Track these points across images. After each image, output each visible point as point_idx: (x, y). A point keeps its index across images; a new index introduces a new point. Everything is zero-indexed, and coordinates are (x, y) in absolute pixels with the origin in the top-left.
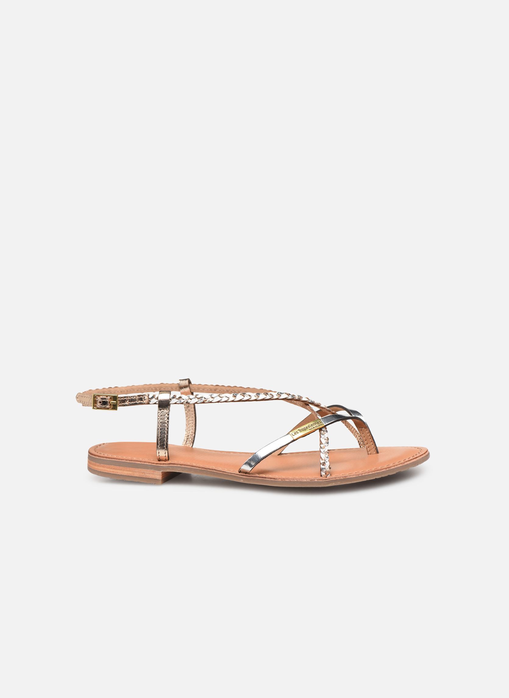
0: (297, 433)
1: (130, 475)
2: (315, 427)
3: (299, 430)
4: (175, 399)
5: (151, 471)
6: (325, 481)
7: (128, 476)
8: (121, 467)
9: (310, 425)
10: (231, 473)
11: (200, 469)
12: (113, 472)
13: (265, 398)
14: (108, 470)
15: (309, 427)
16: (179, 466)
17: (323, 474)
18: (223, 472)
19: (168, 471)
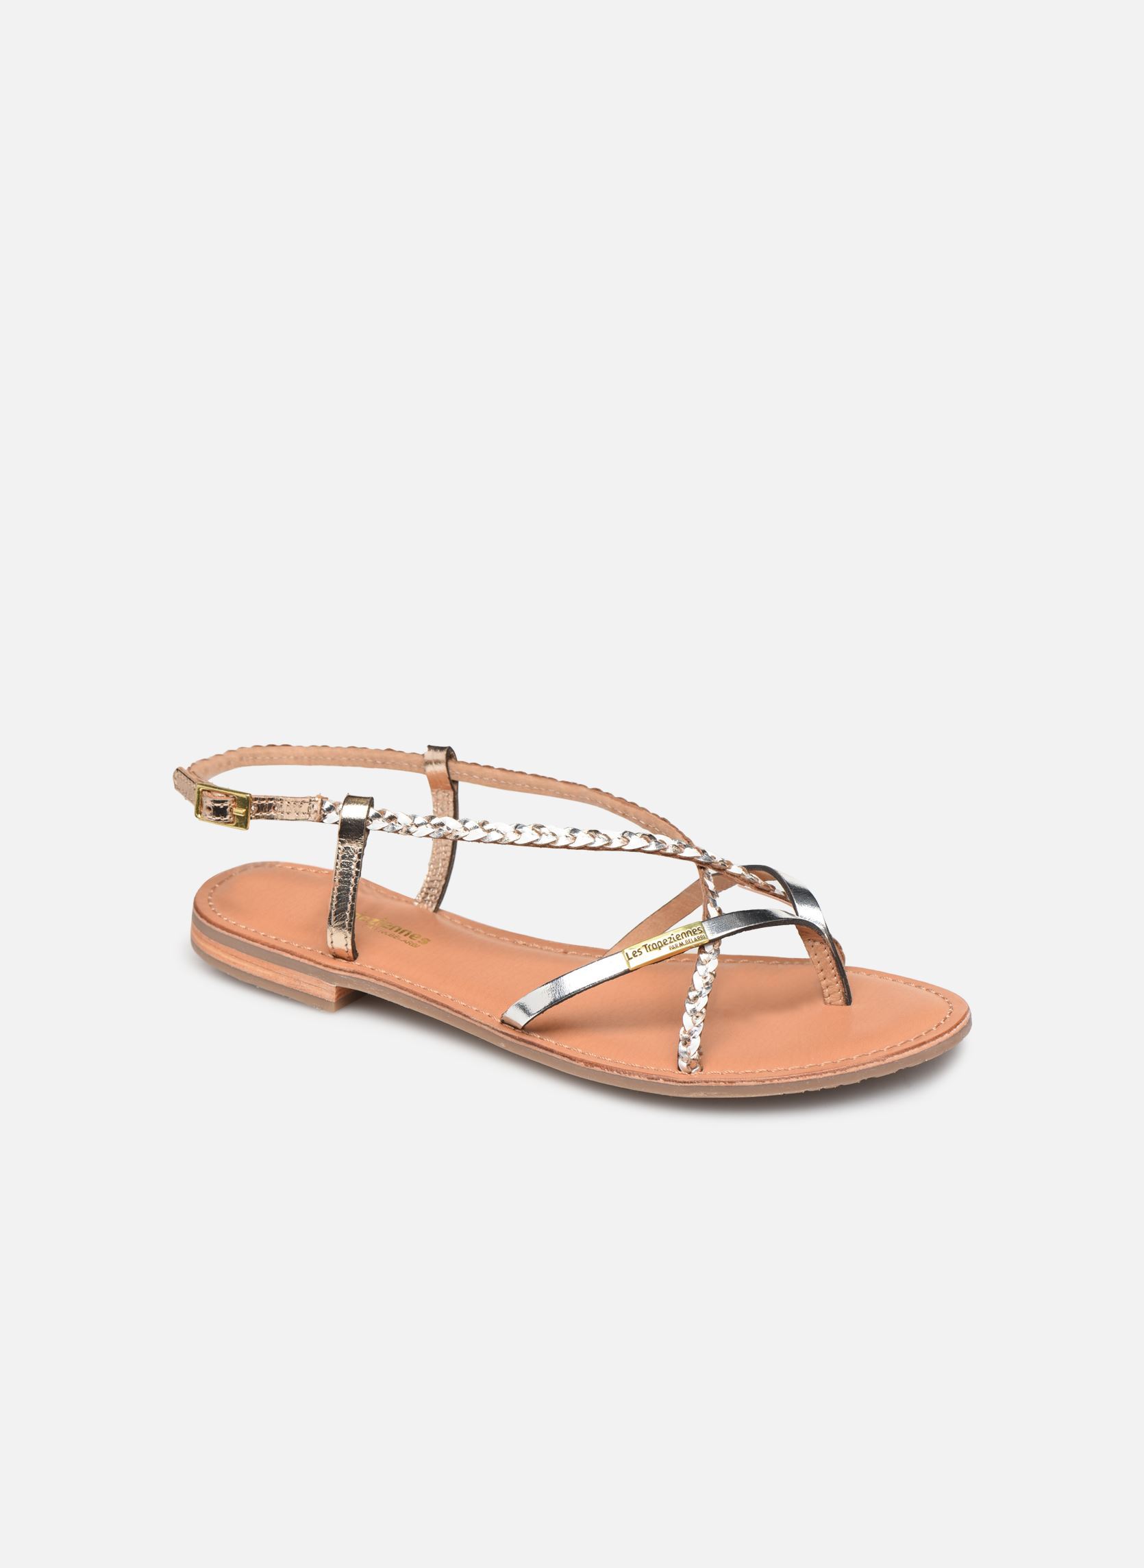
0: (638, 954)
1: (269, 979)
2: (684, 943)
3: (645, 946)
4: (381, 819)
5: (313, 980)
6: (681, 1086)
7: (266, 980)
8: (251, 958)
9: (674, 936)
10: (481, 1023)
11: (417, 997)
12: (234, 963)
13: (591, 843)
14: (226, 957)
15: (671, 942)
16: (372, 980)
17: (683, 1064)
18: (465, 1015)
19: (349, 986)
